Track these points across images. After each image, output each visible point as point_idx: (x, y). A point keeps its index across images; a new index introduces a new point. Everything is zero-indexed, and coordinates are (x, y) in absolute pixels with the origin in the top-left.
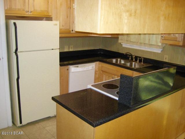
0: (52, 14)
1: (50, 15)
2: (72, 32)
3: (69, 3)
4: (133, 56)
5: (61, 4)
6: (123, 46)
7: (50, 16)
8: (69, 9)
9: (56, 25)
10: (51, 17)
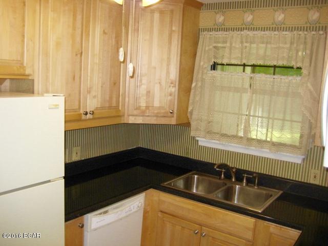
0: (33, 72)
1: (27, 73)
2: (83, 117)
3: (78, 39)
4: (232, 168)
5: (58, 44)
6: (200, 143)
7: (28, 76)
8: (79, 56)
9: (56, 107)
10: (30, 78)
